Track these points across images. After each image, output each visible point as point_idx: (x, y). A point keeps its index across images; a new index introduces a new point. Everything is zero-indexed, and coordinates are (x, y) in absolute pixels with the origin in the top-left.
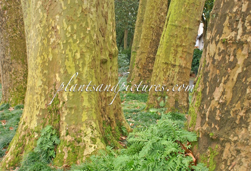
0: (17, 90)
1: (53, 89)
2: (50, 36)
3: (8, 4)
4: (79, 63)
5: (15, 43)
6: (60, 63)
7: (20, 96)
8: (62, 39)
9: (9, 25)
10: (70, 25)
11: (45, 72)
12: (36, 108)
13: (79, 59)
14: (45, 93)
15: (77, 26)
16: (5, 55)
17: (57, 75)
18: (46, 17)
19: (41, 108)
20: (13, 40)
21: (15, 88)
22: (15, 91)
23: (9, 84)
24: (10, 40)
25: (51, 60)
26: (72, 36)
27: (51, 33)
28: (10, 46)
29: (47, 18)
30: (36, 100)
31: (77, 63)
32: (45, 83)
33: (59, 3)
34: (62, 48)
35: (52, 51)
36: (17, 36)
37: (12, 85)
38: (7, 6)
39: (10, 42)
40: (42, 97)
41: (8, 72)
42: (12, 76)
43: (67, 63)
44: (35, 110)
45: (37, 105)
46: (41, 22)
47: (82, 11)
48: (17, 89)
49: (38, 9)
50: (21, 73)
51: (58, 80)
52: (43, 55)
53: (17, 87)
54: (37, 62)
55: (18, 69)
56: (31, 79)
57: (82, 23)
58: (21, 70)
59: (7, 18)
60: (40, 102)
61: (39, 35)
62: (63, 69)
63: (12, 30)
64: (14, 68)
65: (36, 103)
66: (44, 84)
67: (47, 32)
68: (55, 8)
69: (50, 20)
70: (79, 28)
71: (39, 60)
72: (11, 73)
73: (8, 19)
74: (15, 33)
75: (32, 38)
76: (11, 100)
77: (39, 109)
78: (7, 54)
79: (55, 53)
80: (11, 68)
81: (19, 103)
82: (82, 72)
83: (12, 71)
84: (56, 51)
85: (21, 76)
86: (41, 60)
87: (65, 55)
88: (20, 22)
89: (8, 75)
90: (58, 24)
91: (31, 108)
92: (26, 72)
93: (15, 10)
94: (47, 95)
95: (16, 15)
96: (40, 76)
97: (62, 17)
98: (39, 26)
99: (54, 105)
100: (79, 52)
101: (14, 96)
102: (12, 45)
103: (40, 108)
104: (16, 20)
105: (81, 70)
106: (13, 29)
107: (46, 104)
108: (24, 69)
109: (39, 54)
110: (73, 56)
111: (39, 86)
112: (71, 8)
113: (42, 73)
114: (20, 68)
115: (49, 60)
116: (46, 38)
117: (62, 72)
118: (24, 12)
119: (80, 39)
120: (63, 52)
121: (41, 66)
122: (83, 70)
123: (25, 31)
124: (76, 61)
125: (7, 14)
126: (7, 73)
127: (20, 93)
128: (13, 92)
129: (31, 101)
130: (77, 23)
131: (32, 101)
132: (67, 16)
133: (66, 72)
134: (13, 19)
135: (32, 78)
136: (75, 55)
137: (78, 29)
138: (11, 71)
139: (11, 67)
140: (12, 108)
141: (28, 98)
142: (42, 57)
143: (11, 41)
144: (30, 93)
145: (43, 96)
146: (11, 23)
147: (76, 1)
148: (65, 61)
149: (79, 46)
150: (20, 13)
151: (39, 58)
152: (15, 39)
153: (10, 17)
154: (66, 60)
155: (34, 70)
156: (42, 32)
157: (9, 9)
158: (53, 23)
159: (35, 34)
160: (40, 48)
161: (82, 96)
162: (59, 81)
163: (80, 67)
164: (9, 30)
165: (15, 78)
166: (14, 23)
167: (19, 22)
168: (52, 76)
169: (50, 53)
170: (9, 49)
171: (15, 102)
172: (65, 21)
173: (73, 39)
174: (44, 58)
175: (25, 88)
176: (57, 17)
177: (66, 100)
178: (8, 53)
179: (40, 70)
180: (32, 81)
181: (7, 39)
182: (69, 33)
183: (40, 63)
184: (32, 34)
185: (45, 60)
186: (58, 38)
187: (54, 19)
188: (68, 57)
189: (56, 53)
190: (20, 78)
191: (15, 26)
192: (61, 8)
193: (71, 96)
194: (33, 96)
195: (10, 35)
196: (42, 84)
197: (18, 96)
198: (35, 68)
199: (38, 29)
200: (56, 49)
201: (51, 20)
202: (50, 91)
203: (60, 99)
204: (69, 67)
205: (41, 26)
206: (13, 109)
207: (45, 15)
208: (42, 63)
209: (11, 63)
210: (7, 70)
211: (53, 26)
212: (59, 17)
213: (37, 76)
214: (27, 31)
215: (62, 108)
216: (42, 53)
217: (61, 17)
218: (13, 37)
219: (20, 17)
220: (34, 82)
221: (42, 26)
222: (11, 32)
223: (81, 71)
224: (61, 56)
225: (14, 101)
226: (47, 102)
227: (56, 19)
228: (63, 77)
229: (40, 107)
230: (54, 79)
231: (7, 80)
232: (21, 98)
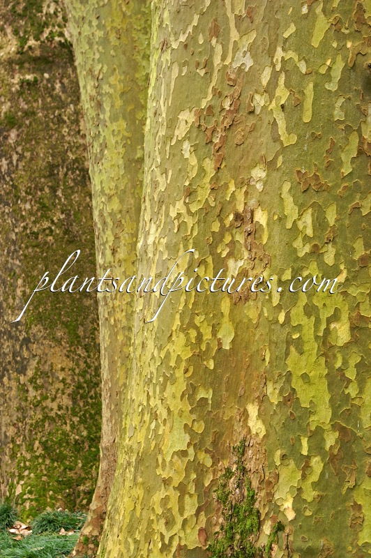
0: (46, 448)
1: (234, 468)
2: (228, 250)
3: (24, 105)
4: (345, 362)
5: (45, 259)
6: (267, 359)
7: (56, 474)
8: (277, 263)
9: (22, 188)
10: (312, 206)
11: (201, 394)
12: (160, 545)
13: (347, 346)
14: (198, 483)
15: (340, 211)
16: (5, 305)
17: (253, 410)
18: (211, 173)
19: (182, 544)
20: (37, 246)
21: (37, 444)
22: (37, 454)
23: (14, 425)
24: (27, 247)
25: (227, 347)
26: (316, 252)
27: (230, 238)
28: (23, 271)
29: (216, 179)
30: (159, 511)
31: (339, 364)
32: (202, 441)
33: (266, 119)
34: (276, 301)
35: (231, 311)
36: (51, 231)
37: (28, 427)
38: (20, 114)
39: (25, 256)
40: (187, 496)
41: (14, 375)
42: (27, 391)
43: (297, 363)
44: (156, 552)
45: (164, 532)
46: (190, 193)
47: (360, 152)
48: (44, 445)
49: (180, 142)
50: (63, 381)
51: (254, 432)
52: (197, 328)
53: (44, 439)
54: (168, 353)
55: (52, 365)
56: (142, 422)
57: (361, 199)
58: (63, 369)
59: (15, 157)
60: (179, 521)
61: (181, 246)
62: (278, 386)
63: (35, 208)
64: (37, 358)
65: (163, 521)
66: (195, 445)
67: (213, 233)
68: (250, 140)
69: (226, 186)
70: (347, 222)
71: (179, 347)
72: (22, 378)
73: (21, 165)
74: (47, 218)
75: (150, 255)
76: (19, 490)
77: (173, 550)
78: (11, 301)
79: (245, 320)
80: (23, 359)
81: (53, 506)
82: (356, 402)
83: (30, 373)
84: (251, 312)
85: (63, 394)
86: (186, 346)
87: (288, 330)
88: (66, 174)
89: (10, 388)
90: (260, 204)
91: (136, 541)
92: (84, 377)
93: (48, 125)
94: (207, 492)
95: (54, 147)
96: (181, 413)
97: (280, 174)
98: (183, 211)
99: (238, 537)
100: (345, 316)
101: (32, 475)
102: (33, 268)
103: (175, 543)
104: (52, 167)
105: (352, 391)
106: (39, 201)
107: (201, 530)
108: (77, 365)
109: (178, 322)
110: (321, 334)
111: (175, 453)
112: (315, 138)
113: (191, 397)
114: (59, 361)
115: (220, 349)
116: (210, 260)
117: (275, 399)
118: (93, 138)
119: (351, 264)
120: (282, 318)
121: (186, 371)
122: (361, 391)
123: (96, 213)
124: (335, 356)
125: (17, 143)
126: (9, 379)
127: (56, 464)
128: (28, 456)
129: (138, 514)
130: (341, 201)
131: (144, 513)
132: (299, 172)
133: (290, 398)
134: (42, 164)
135: (147, 417)
136: (327, 331)
137: (342, 225)
138: (22, 371)
139: (26, 354)
140: (24, 526)
141: (126, 499)
142: (193, 334)
143: (30, 250)
144: (135, 478)
145: (191, 496)
146: (31, 180)
147: (336, 112)
148: (287, 354)
149: (345, 294)
150: (68, 138)
151: (180, 340)
152: (46, 243)
153: (28, 154)
154: (292, 349)
155: (155, 385)
156: (195, 233)
157: (27, 122)
158: (240, 197)
159: (164, 241)
160: (183, 298)
161: (355, 503)
162: (261, 436)
163: (349, 381)
164: (22, 206)
165: (39, 402)
166: (45, 177)
167: (61, 175)
168: (231, 412)
169: (226, 319)
170: (20, 282)
171: (36, 500)
172: (290, 191)
173: (322, 265)
174: (199, 337)
175: (76, 441)
176: (259, 173)
177: (291, 515)
178: (14, 299)
179: (182, 386)
180: (144, 431)
181: (14, 243)
182: (306, 239)
183: (184, 358)
184: (151, 240)
185: (204, 348)
186: (261, 258)
187: (245, 183)
188: (300, 338)
189: (250, 320)
190: (58, 400)
191: (47, 190)
192: (276, 139)
193: (309, 500)
194: (149, 491)
195: (25, 228)
196: (189, 445)
197: (49, 477)
198: (161, 379)
199: (176, 222)
200: (251, 303)
201: (232, 188)
202: (219, 474)
203: (263, 512)
204: (305, 377)
205: (189, 212)
206: (28, 528)
207: (209, 165)
208: (189, 360)
209: (24, 339)
210: (9, 367)
211: (241, 209)
212: (263, 175)
213: (169, 409)
214: (101, 215)
215: (271, 548)
216: (192, 319)
217: (274, 174)
218: (36, 235)
219: (69, 154)
220: (156, 436)
221: (194, 209)
222: (31, 213)
223: (353, 395)
224: (271, 331)
225: (33, 497)
226: (209, 522)
227: (253, 183)
228: (277, 418)
229: (177, 538)
230: (237, 427)
231: (9, 406)
232: (59, 482)
